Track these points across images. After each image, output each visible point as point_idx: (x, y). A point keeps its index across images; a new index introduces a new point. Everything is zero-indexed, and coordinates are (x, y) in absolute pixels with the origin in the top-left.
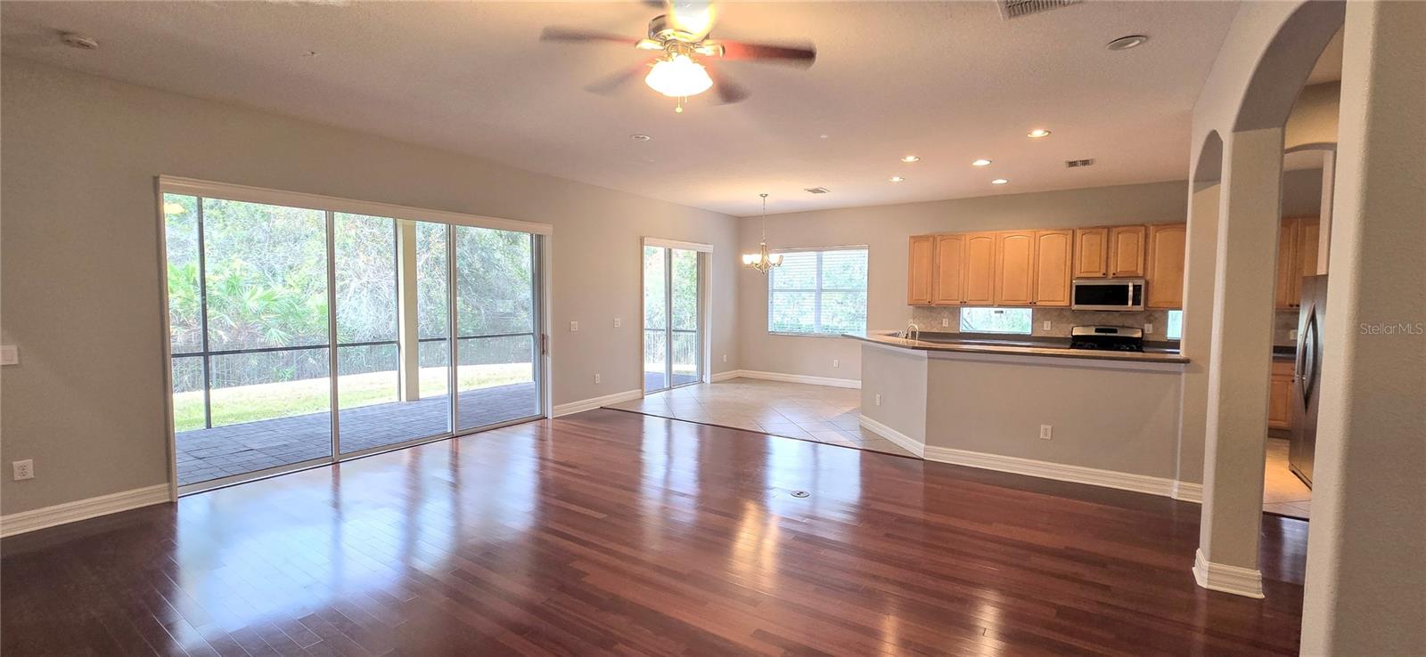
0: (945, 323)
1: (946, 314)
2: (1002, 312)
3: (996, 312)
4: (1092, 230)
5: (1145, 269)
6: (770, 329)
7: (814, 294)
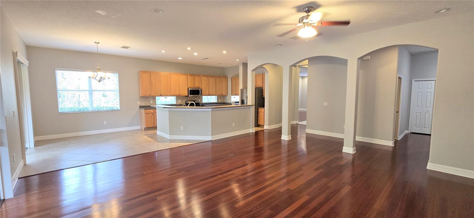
0: (151, 102)
1: (151, 99)
2: (166, 98)
3: (165, 98)
4: (191, 75)
5: (201, 86)
6: (60, 111)
7: (87, 92)
